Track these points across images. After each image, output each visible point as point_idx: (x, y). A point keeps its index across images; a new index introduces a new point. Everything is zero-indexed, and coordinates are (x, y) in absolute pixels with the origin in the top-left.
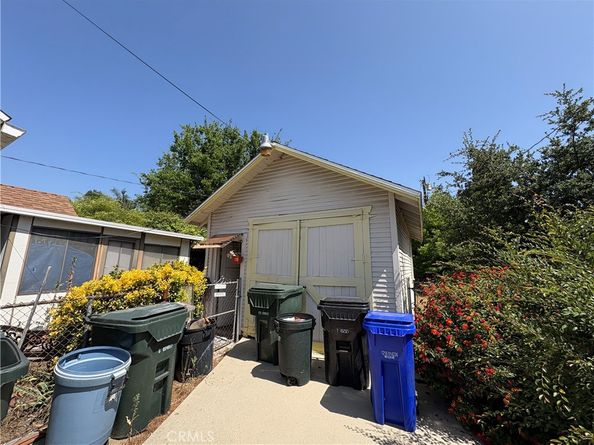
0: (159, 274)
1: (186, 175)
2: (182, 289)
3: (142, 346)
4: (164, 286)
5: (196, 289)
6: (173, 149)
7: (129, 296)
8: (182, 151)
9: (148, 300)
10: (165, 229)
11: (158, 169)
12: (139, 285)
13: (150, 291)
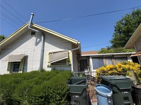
0: (117, 66)
1: (122, 35)
2: (128, 71)
3: (115, 89)
4: (120, 70)
5: (135, 71)
6: (115, 31)
7: (109, 72)
8: (118, 30)
9: (115, 74)
10: (120, 52)
11: (113, 38)
12: (111, 69)
13: (115, 71)
